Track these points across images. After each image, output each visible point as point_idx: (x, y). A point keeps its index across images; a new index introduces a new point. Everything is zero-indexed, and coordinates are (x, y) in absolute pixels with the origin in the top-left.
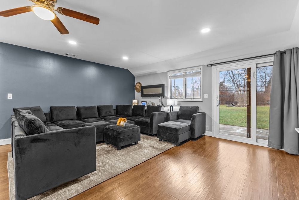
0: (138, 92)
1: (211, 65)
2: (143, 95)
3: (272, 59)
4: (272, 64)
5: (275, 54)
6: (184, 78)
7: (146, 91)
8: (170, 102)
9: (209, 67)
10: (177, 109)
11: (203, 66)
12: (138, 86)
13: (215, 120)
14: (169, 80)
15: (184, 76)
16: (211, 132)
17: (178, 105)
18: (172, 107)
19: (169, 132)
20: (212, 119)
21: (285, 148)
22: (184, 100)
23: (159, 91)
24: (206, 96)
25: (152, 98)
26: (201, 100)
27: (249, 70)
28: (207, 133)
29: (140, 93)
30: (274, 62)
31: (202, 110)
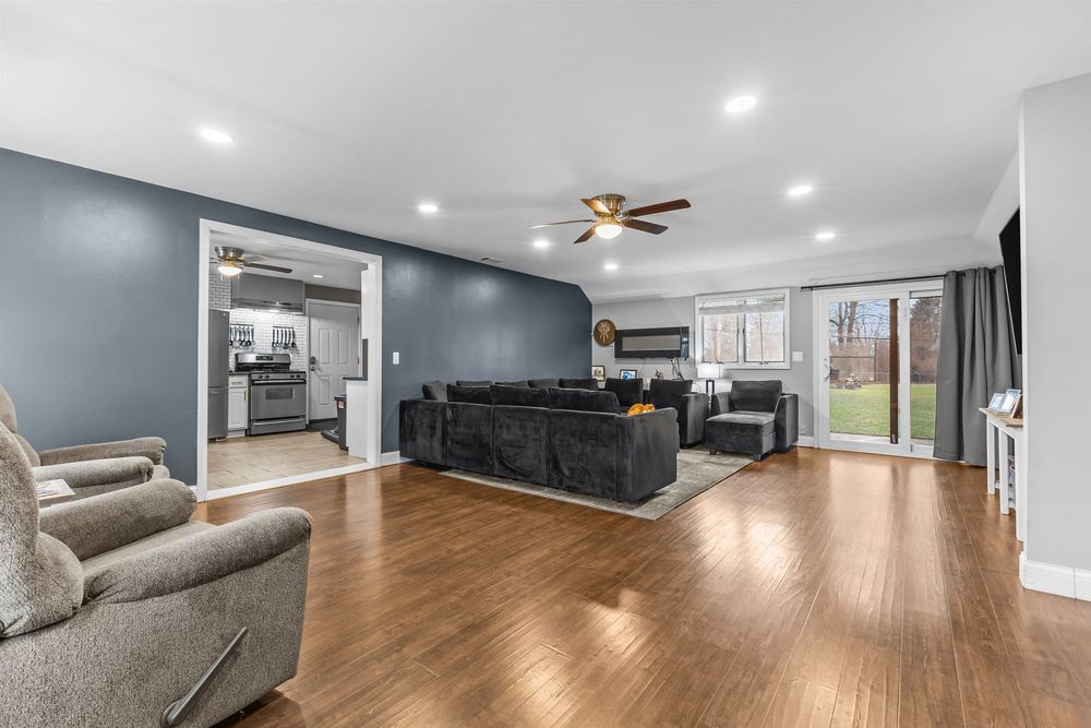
0: (606, 344)
1: (811, 288)
2: (620, 354)
3: (940, 284)
4: (940, 293)
5: (945, 276)
6: (741, 315)
7: (629, 344)
8: (707, 370)
9: (807, 292)
10: (724, 387)
11: (791, 288)
12: (605, 330)
13: (820, 411)
14: (699, 318)
15: (739, 308)
16: (812, 438)
17: (727, 377)
18: (710, 384)
19: (737, 432)
20: (812, 408)
21: (966, 457)
22: (742, 365)
23: (671, 342)
24: (798, 356)
25: (648, 360)
26: (786, 366)
27: (894, 302)
28: (803, 441)
29: (611, 348)
30: (944, 290)
31: (789, 388)
